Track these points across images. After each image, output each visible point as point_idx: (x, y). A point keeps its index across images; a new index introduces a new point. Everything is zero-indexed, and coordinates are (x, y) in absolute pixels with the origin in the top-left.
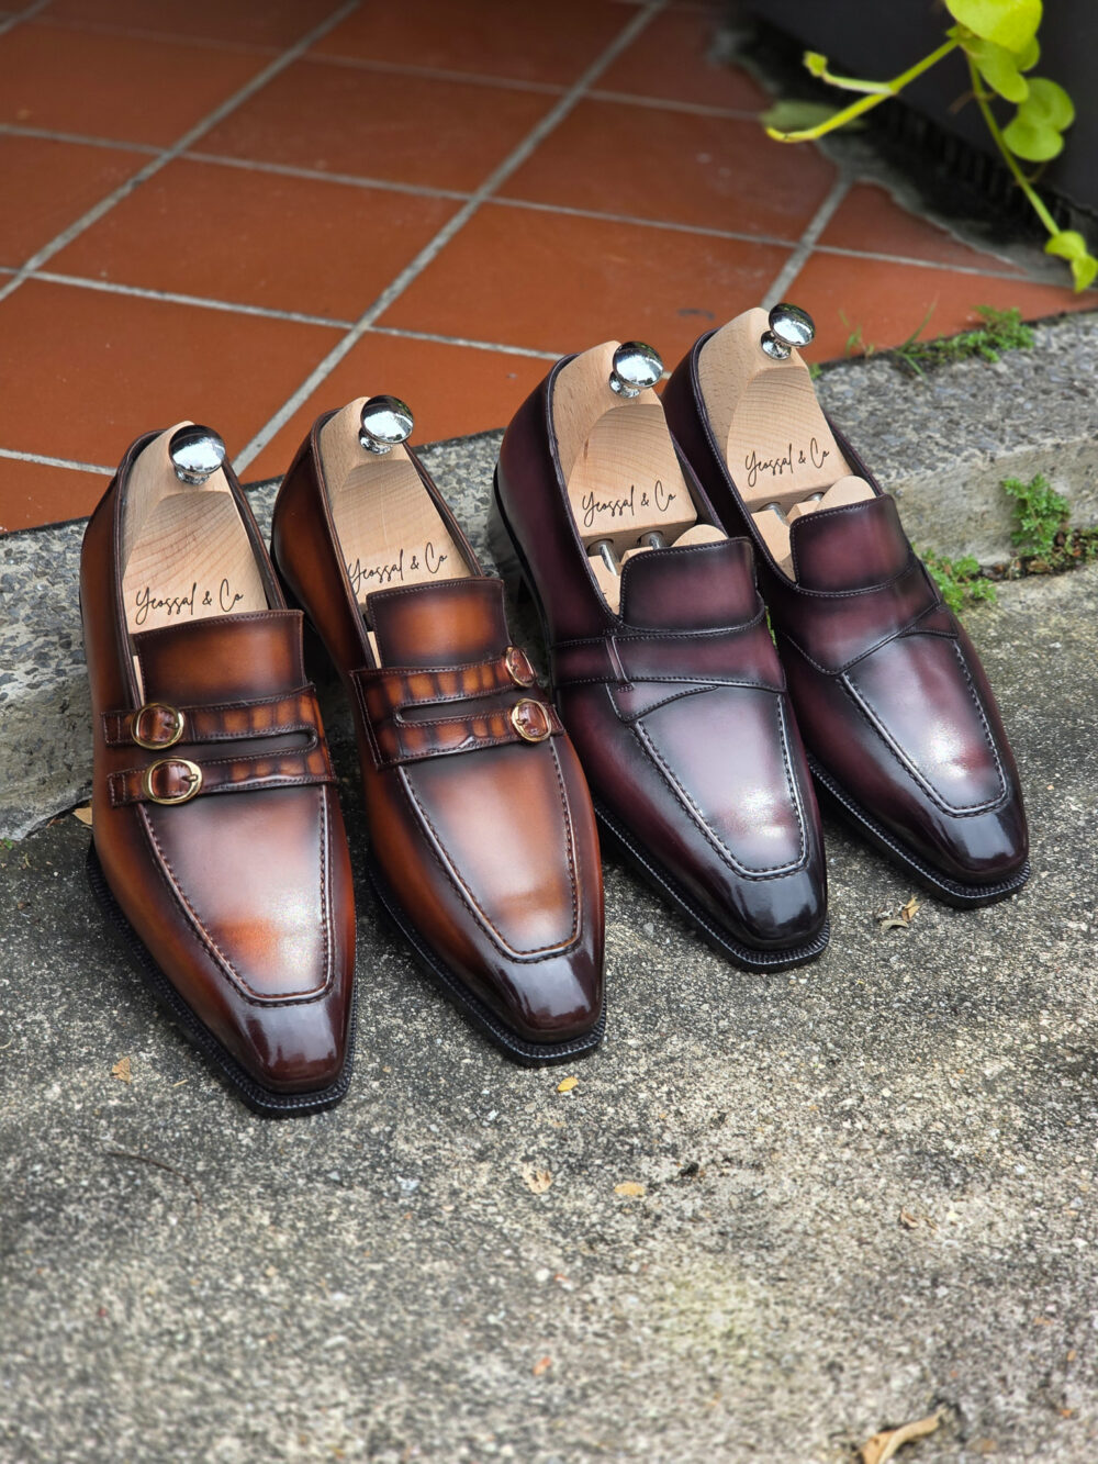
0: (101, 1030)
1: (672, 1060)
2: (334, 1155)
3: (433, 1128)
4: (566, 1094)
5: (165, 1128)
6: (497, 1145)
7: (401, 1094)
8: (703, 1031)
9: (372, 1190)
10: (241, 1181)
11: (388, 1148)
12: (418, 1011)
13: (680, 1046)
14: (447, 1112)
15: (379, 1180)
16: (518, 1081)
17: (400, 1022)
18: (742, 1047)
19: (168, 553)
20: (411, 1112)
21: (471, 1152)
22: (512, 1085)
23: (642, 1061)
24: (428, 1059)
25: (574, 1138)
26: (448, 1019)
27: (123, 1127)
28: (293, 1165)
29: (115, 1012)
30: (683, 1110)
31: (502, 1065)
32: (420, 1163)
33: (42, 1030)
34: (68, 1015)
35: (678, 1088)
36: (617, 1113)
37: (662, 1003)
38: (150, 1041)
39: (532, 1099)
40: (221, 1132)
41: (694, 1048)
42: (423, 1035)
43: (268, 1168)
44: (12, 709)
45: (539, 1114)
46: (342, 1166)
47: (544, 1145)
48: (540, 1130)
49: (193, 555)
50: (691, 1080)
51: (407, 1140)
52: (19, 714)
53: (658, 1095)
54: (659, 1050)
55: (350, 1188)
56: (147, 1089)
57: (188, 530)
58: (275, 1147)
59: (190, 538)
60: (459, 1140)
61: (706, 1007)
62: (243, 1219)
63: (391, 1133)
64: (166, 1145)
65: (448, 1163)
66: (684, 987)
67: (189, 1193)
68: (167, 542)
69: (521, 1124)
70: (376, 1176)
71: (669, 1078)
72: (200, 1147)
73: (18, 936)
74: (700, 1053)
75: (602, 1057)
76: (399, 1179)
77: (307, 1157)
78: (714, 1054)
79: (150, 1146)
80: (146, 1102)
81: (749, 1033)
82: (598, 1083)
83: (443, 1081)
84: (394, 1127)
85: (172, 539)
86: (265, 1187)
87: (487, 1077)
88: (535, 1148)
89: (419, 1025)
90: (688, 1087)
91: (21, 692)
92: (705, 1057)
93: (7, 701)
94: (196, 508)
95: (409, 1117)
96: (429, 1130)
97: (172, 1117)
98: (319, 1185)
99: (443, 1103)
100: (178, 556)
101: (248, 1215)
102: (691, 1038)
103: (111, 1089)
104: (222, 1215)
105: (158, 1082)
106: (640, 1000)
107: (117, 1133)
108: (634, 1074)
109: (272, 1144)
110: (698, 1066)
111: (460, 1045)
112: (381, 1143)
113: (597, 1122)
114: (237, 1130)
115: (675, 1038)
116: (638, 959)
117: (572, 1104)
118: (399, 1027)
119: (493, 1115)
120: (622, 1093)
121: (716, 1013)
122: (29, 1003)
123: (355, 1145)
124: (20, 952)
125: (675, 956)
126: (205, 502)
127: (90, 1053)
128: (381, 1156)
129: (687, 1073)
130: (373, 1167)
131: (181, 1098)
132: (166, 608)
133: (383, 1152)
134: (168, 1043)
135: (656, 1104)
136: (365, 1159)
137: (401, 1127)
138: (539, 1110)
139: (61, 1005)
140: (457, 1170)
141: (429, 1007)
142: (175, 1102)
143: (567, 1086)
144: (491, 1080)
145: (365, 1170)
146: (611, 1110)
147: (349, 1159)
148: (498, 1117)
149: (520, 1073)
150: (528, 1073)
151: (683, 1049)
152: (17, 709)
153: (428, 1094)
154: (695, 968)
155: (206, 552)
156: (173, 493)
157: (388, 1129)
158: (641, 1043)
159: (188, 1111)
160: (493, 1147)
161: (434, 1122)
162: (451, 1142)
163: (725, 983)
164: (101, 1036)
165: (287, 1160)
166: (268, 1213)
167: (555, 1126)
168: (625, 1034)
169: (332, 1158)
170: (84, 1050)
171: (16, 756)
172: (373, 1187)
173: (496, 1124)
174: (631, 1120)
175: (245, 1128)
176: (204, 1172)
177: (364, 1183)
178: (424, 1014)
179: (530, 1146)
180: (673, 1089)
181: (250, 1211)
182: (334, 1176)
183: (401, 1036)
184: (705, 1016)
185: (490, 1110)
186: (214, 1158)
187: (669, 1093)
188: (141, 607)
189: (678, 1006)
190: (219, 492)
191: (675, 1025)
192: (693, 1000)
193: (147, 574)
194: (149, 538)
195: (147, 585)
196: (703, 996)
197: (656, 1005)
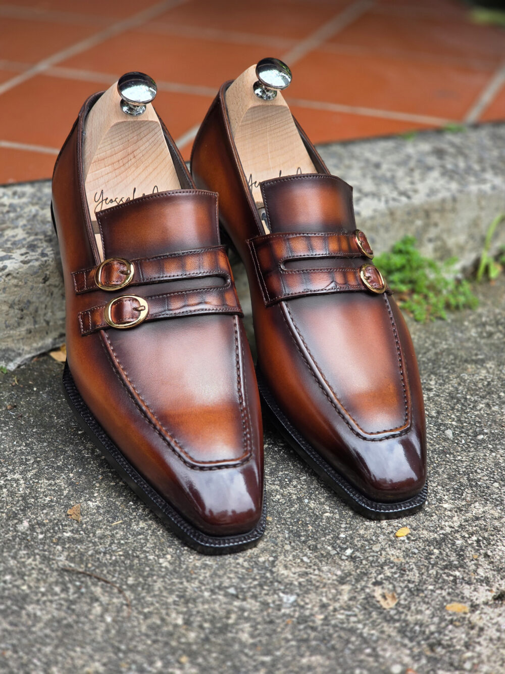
0: (61, 486)
1: (477, 519)
2: (232, 575)
3: (305, 559)
4: (402, 538)
5: (105, 553)
6: (353, 573)
7: (280, 535)
9: (260, 602)
10: (161, 592)
11: (272, 572)
12: (290, 481)
13: (482, 510)
14: (314, 549)
15: (266, 594)
16: (366, 529)
17: (278, 487)
19: (116, 166)
20: (288, 547)
21: (335, 577)
22: (362, 532)
23: (455, 519)
24: (299, 512)
25: (411, 570)
26: (312, 487)
27: (73, 551)
28: (201, 582)
29: (71, 475)
30: (489, 553)
31: (353, 518)
32: (296, 583)
33: (18, 485)
34: (37, 476)
35: (484, 538)
36: (441, 553)
37: (464, 480)
38: (96, 495)
39: (377, 541)
40: (146, 557)
41: (492, 512)
42: (294, 497)
43: (181, 583)
44: (10, 277)
45: (384, 553)
46: (238, 584)
47: (389, 574)
48: (385, 563)
49: (133, 169)
50: (493, 533)
51: (286, 567)
52: (15, 281)
53: (470, 542)
54: (467, 512)
55: (244, 599)
56: (93, 526)
57: (130, 150)
58: (187, 569)
59: (131, 156)
60: (325, 568)
61: (496, 485)
62: (163, 620)
63: (273, 562)
64: (105, 565)
65: (318, 584)
66: (479, 471)
67: (122, 600)
68: (115, 158)
69: (371, 558)
70: (264, 592)
71: (477, 531)
72: (131, 567)
73: (6, 426)
75: (425, 515)
76: (281, 595)
77: (211, 576)
79: (93, 565)
80: (91, 535)
82: (425, 532)
83: (310, 528)
84: (276, 557)
85: (120, 156)
86: (180, 597)
87: (343, 526)
88: (382, 576)
89: (291, 490)
90: (491, 538)
91: (17, 266)
93: (7, 271)
94: (135, 133)
95: (286, 551)
96: (302, 560)
97: (110, 546)
98: (221, 597)
99: (311, 542)
100: (123, 169)
101: (166, 617)
102: (489, 504)
103: (66, 525)
104: (147, 616)
105: (100, 521)
106: (448, 478)
107: (69, 555)
108: (451, 527)
109: (184, 567)
110: (497, 524)
111: (322, 504)
112: (266, 569)
113: (426, 559)
114: (159, 556)
115: (477, 504)
116: (444, 452)
117: (407, 546)
118: (277, 491)
119: (349, 552)
120: (443, 540)
122: (10, 467)
123: (247, 569)
124: (7, 435)
125: (470, 451)
126: (143, 129)
127: (52, 501)
128: (267, 578)
129: (490, 528)
130: (261, 585)
131: (117, 533)
132: (115, 204)
133: (268, 575)
134: (109, 496)
135: (470, 549)
136: (255, 579)
137: (281, 558)
138: (383, 549)
139: (33, 469)
140: (324, 590)
141: (299, 478)
142: (113, 536)
143: (403, 533)
144: (346, 528)
145: (255, 587)
146: (436, 551)
147: (242, 579)
148: (353, 553)
149: (367, 523)
150: (373, 524)
151: (484, 512)
152: (15, 278)
153: (299, 536)
154: (485, 460)
155: (142, 167)
156: (120, 121)
157: (271, 559)
158: (453, 506)
159: (122, 542)
160: (351, 575)
161: (306, 555)
162: (319, 570)
164: (61, 490)
165: (196, 578)
166: (181, 616)
167: (396, 561)
168: (440, 500)
169: (229, 578)
170: (48, 499)
171: (12, 311)
172: (261, 599)
173: (352, 558)
174: (452, 559)
175: (164, 555)
176: (133, 585)
177: (255, 597)
178: (295, 483)
179: (378, 574)
180: (480, 538)
181: (167, 614)
182: (232, 591)
183: (278, 497)
184: (497, 491)
185: (346, 549)
186: (141, 575)
187: (478, 541)
188: (97, 203)
189: (477, 484)
190: (152, 121)
191: (476, 496)
192: (487, 480)
193: (101, 181)
194: (102, 155)
195: (101, 188)
196: (493, 478)
197: (460, 482)
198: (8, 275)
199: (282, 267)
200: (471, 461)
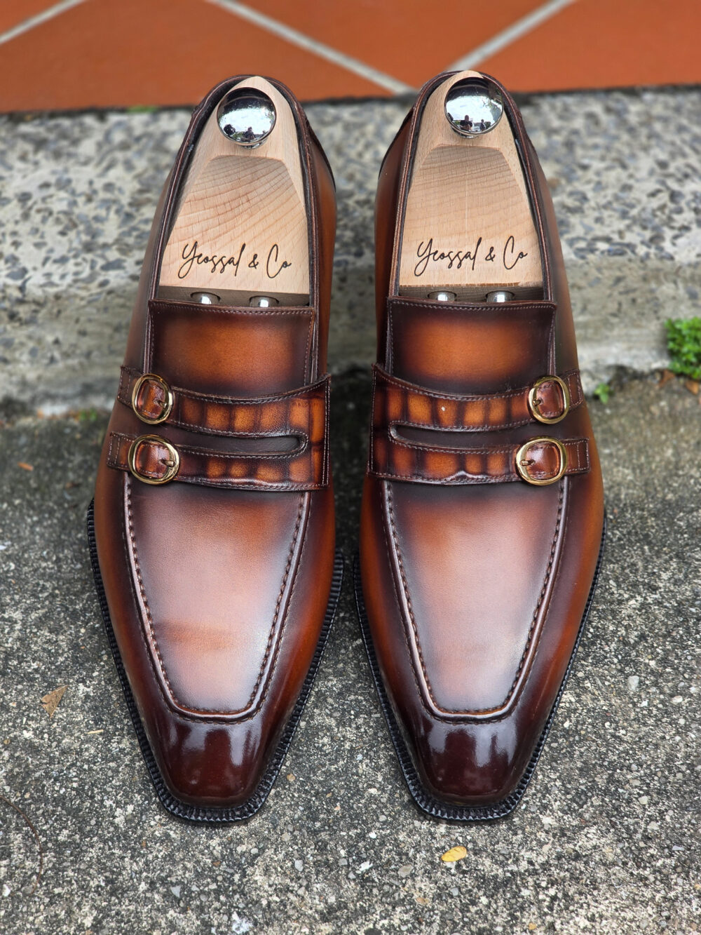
0: (60, 646)
1: (577, 857)
2: (189, 865)
3: (299, 864)
4: (449, 865)
5: (56, 780)
6: (351, 906)
7: (288, 812)
8: (628, 829)
9: (203, 921)
10: (90, 867)
11: (244, 875)
12: (357, 716)
13: (594, 842)
14: (322, 848)
15: (216, 909)
16: (409, 835)
17: (333, 723)
18: (659, 863)
19: (221, 210)
20: (287, 837)
21: (321, 906)
22: (402, 836)
23: (546, 848)
24: (338, 776)
25: (430, 924)
26: (380, 734)
27: (19, 766)
28: (146, 864)
29: (83, 631)
30: (558, 926)
31: (405, 806)
32: (264, 902)
33: (12, 629)
34: (40, 623)
35: (566, 895)
36: (488, 906)
37: (601, 781)
38: (95, 674)
39: (412, 860)
40: (102, 801)
41: (607, 850)
42: (347, 745)
43: (122, 858)
45: (410, 882)
46: (190, 882)
47: (396, 922)
48: (401, 902)
49: (245, 216)
50: (585, 890)
51: (267, 872)
53: (541, 897)
54: (570, 840)
55: (184, 911)
56: (64, 729)
57: (241, 191)
58: (140, 837)
59: (244, 199)
60: (317, 887)
61: (645, 800)
62: (69, 912)
63: (256, 856)
64: (46, 801)
65: (291, 912)
66: (634, 767)
67: (36, 865)
68: (219, 199)
69: (386, 888)
70: (217, 904)
71: (564, 880)
72: (74, 813)
73: (49, 518)
74: (611, 857)
75: (509, 829)
76: (235, 916)
77: (164, 858)
78: (625, 864)
79: (31, 797)
80: (54, 744)
81: (675, 848)
82: (488, 862)
83: (338, 809)
84: (262, 850)
85: (225, 197)
86: (108, 881)
87: (383, 818)
88: (386, 922)
89: (350, 733)
90: (577, 897)
92: (614, 864)
94: (249, 171)
95: (283, 843)
96: (293, 866)
97: (68, 769)
98: (157, 897)
99: (324, 836)
100: (230, 215)
101: (75, 909)
102: (610, 835)
103: (32, 719)
104: (53, 899)
105: (78, 723)
106: (581, 770)
107: (11, 771)
108: (530, 862)
109: (139, 832)
110: (600, 874)
111: (377, 768)
112: (240, 866)
113: (462, 911)
114: (118, 803)
115: (593, 830)
116: (606, 716)
117: (448, 880)
118: (329, 729)
119: (365, 866)
120: (507, 882)
121: (652, 811)
122: (17, 597)
123: (215, 860)
124: (42, 536)
125: (645, 724)
126: (259, 167)
127: (36, 670)
128: (232, 882)
129: (585, 879)
130: (218, 892)
131: (87, 750)
132: (211, 265)
133: (237, 877)
134: (109, 681)
135: (534, 909)
136: (215, 881)
137: (269, 852)
138: (413, 876)
139: (43, 607)
140: (295, 924)
141: (369, 713)
142: (79, 753)
143: (453, 857)
144: (384, 823)
145: (208, 894)
146: (484, 900)
147: (199, 876)
148: (368, 871)
149: (417, 823)
150: (425, 826)
151: (595, 847)
153: (315, 819)
154: (657, 746)
155: (259, 215)
156: (225, 153)
157: (255, 851)
158: (556, 824)
159: (86, 767)
160: (346, 907)
161: (302, 858)
162: (307, 887)
163: (679, 776)
164: (57, 654)
165: (144, 856)
166: (95, 913)
167: (419, 902)
168: (544, 807)
169: (185, 868)
170: (35, 665)
172: (206, 917)
173: (364, 880)
174: (498, 920)
175: (126, 804)
176: (64, 843)
177: (201, 909)
178: (360, 721)
179: (383, 918)
180: (560, 895)
181: (79, 905)
182: (176, 891)
183: (326, 740)
184: (639, 811)
185: (365, 860)
186: (80, 829)
187: (554, 898)
188: (185, 260)
189: (617, 790)
190: (272, 159)
191: (601, 814)
192: (636, 787)
193: (197, 228)
194: (201, 193)
195: (195, 238)
196: (648, 785)
197: (594, 781)
198: (110, 292)
199: (393, 433)
200: (635, 743)
